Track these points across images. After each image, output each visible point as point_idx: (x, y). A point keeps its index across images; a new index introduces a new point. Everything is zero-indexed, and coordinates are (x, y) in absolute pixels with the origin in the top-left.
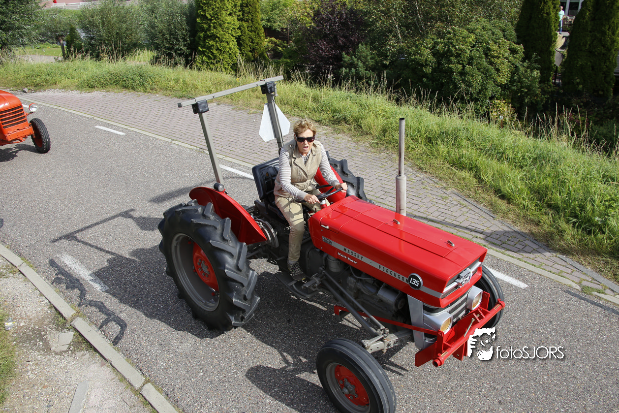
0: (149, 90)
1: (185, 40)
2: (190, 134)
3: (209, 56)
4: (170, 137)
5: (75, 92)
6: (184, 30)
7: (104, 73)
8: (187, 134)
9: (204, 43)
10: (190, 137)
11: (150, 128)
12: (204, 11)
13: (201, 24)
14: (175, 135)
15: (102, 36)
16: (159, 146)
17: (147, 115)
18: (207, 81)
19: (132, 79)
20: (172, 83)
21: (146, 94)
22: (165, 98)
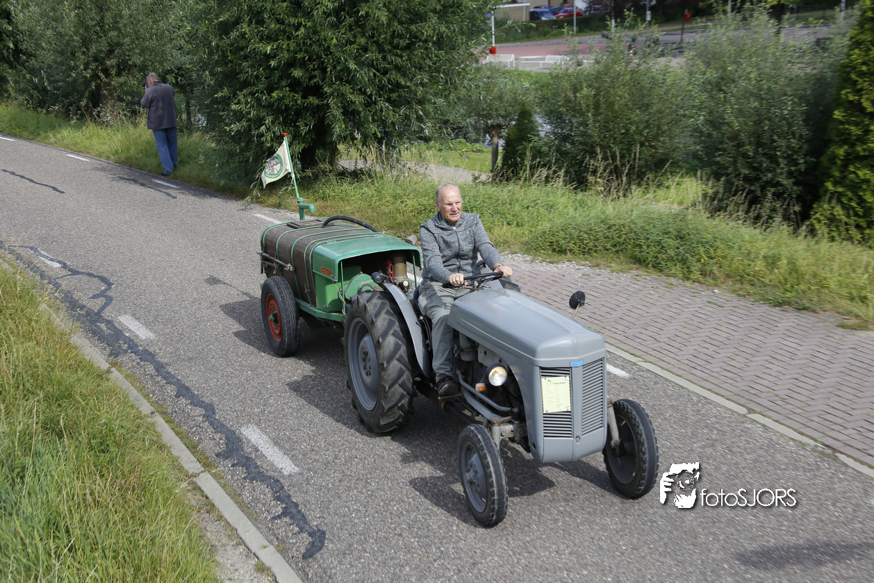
0: (696, 275)
1: (791, 161)
2: (799, 404)
3: (853, 208)
4: (743, 401)
5: (519, 257)
6: (794, 138)
7: (592, 221)
8: (791, 401)
9: (842, 172)
10: (799, 411)
11: (694, 371)
12: (859, 92)
13: (842, 123)
14: (757, 400)
15: (591, 136)
16: (713, 420)
17: (685, 336)
18: (854, 271)
19: (659, 243)
20: (759, 265)
21: (688, 284)
22: (735, 301)
